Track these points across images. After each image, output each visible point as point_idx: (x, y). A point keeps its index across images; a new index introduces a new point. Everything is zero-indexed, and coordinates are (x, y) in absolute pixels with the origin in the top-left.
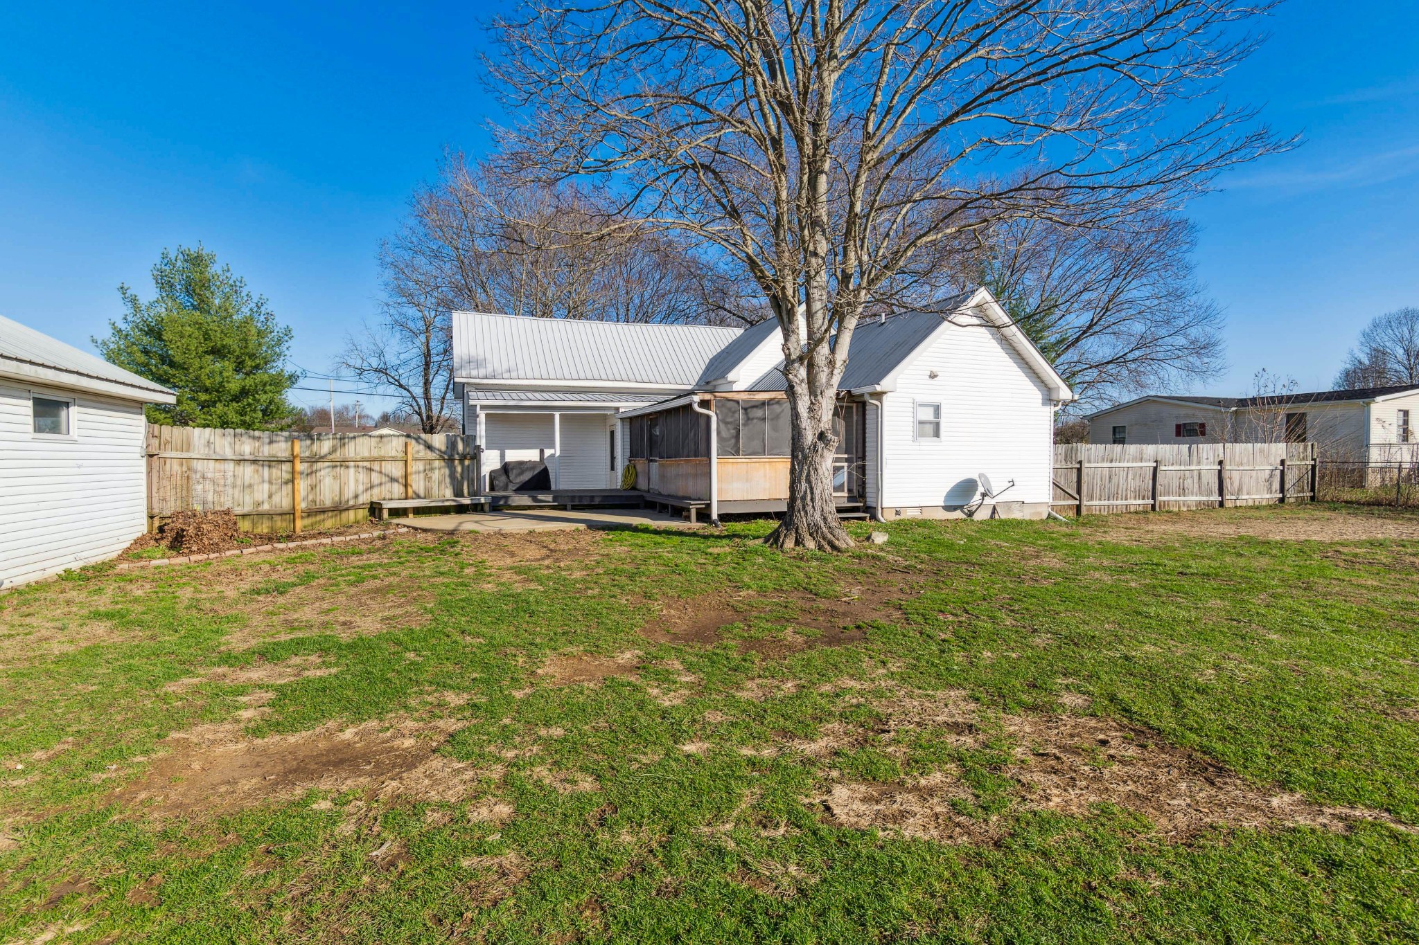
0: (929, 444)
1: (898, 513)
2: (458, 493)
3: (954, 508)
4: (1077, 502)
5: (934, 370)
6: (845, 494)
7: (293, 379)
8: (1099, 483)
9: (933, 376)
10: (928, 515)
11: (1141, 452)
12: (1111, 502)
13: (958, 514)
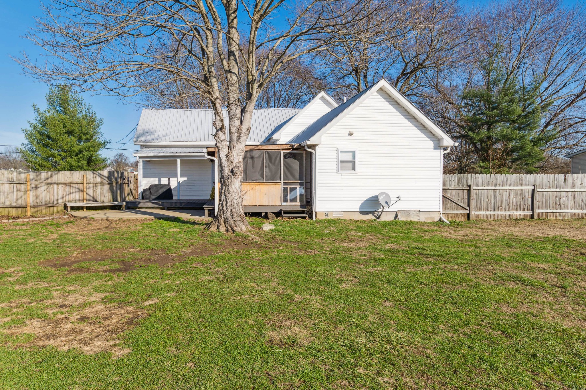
0: (348, 175)
1: (326, 215)
2: (115, 199)
3: (367, 213)
4: (468, 212)
5: (351, 130)
6: (298, 203)
7: (105, 143)
8: (486, 200)
9: (350, 134)
10: (347, 217)
11: (521, 179)
12: (496, 212)
13: (370, 217)
